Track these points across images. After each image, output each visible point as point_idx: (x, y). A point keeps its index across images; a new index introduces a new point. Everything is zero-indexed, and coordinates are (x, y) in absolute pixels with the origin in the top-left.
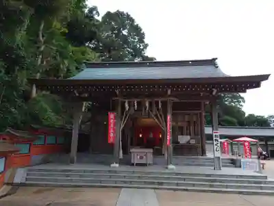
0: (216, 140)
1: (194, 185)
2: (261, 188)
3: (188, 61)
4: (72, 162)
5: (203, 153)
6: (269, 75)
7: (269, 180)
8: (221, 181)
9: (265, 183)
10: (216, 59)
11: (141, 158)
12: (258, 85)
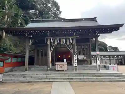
0: (98, 57)
1: (88, 79)
2: (120, 78)
3: (83, 19)
4: (26, 70)
5: (91, 63)
6: (124, 24)
7: (123, 74)
8: (101, 76)
9: (122, 76)
10: (96, 18)
11: (61, 67)
12: (118, 29)
